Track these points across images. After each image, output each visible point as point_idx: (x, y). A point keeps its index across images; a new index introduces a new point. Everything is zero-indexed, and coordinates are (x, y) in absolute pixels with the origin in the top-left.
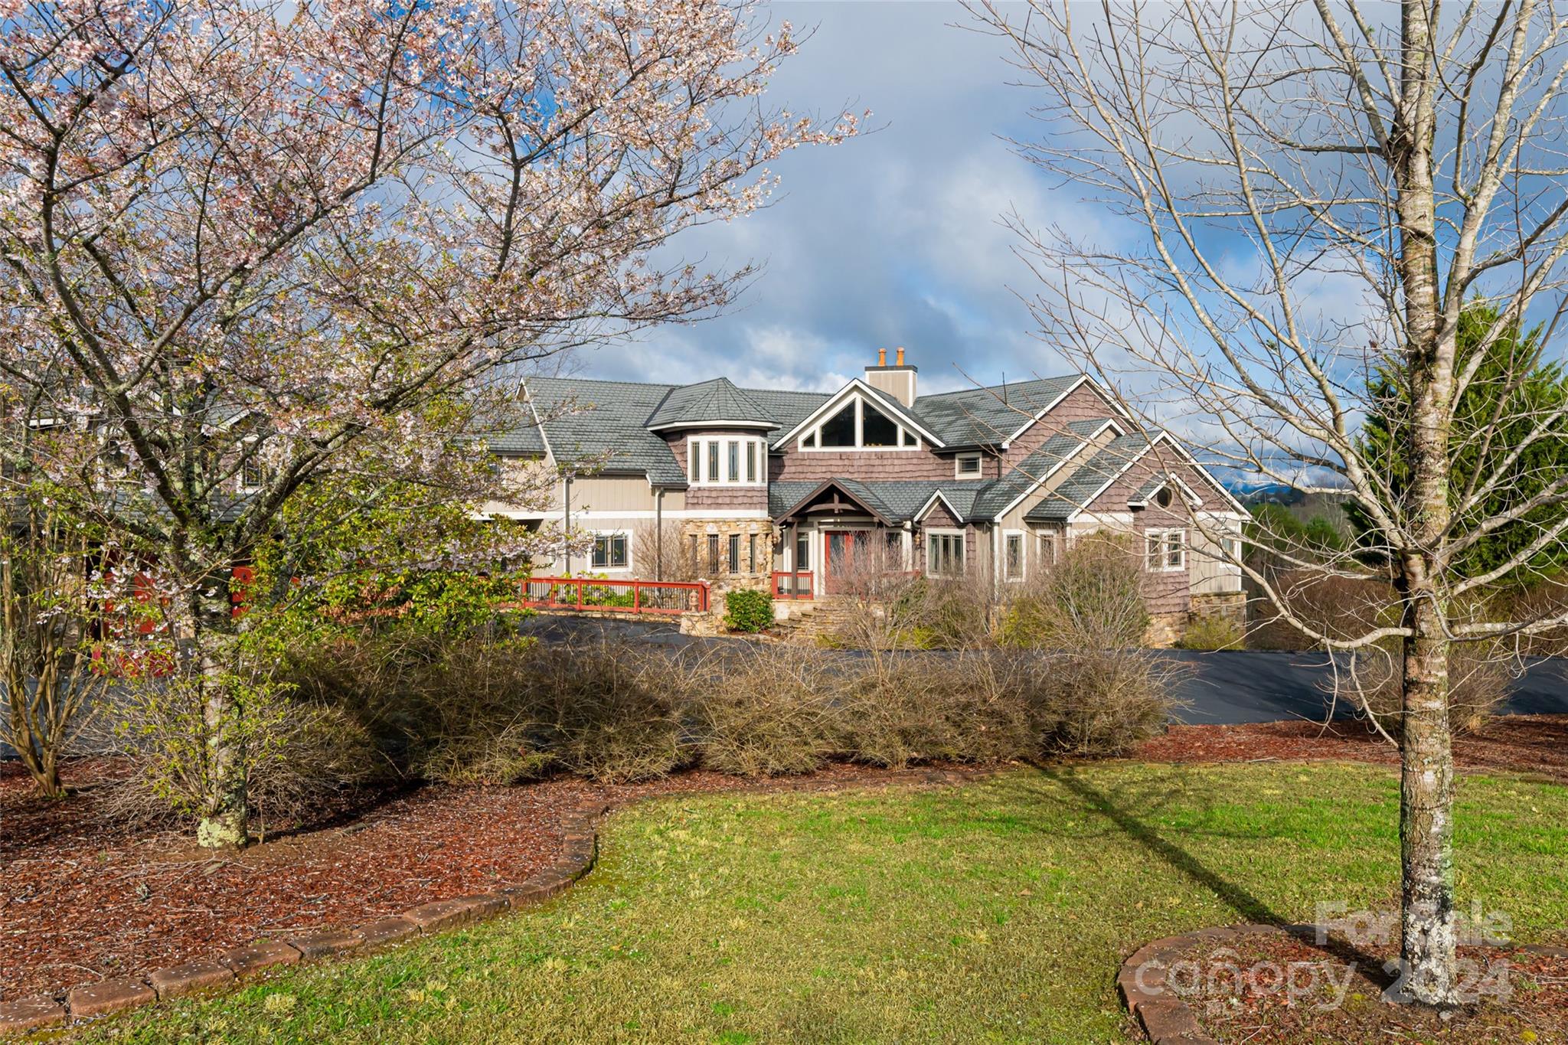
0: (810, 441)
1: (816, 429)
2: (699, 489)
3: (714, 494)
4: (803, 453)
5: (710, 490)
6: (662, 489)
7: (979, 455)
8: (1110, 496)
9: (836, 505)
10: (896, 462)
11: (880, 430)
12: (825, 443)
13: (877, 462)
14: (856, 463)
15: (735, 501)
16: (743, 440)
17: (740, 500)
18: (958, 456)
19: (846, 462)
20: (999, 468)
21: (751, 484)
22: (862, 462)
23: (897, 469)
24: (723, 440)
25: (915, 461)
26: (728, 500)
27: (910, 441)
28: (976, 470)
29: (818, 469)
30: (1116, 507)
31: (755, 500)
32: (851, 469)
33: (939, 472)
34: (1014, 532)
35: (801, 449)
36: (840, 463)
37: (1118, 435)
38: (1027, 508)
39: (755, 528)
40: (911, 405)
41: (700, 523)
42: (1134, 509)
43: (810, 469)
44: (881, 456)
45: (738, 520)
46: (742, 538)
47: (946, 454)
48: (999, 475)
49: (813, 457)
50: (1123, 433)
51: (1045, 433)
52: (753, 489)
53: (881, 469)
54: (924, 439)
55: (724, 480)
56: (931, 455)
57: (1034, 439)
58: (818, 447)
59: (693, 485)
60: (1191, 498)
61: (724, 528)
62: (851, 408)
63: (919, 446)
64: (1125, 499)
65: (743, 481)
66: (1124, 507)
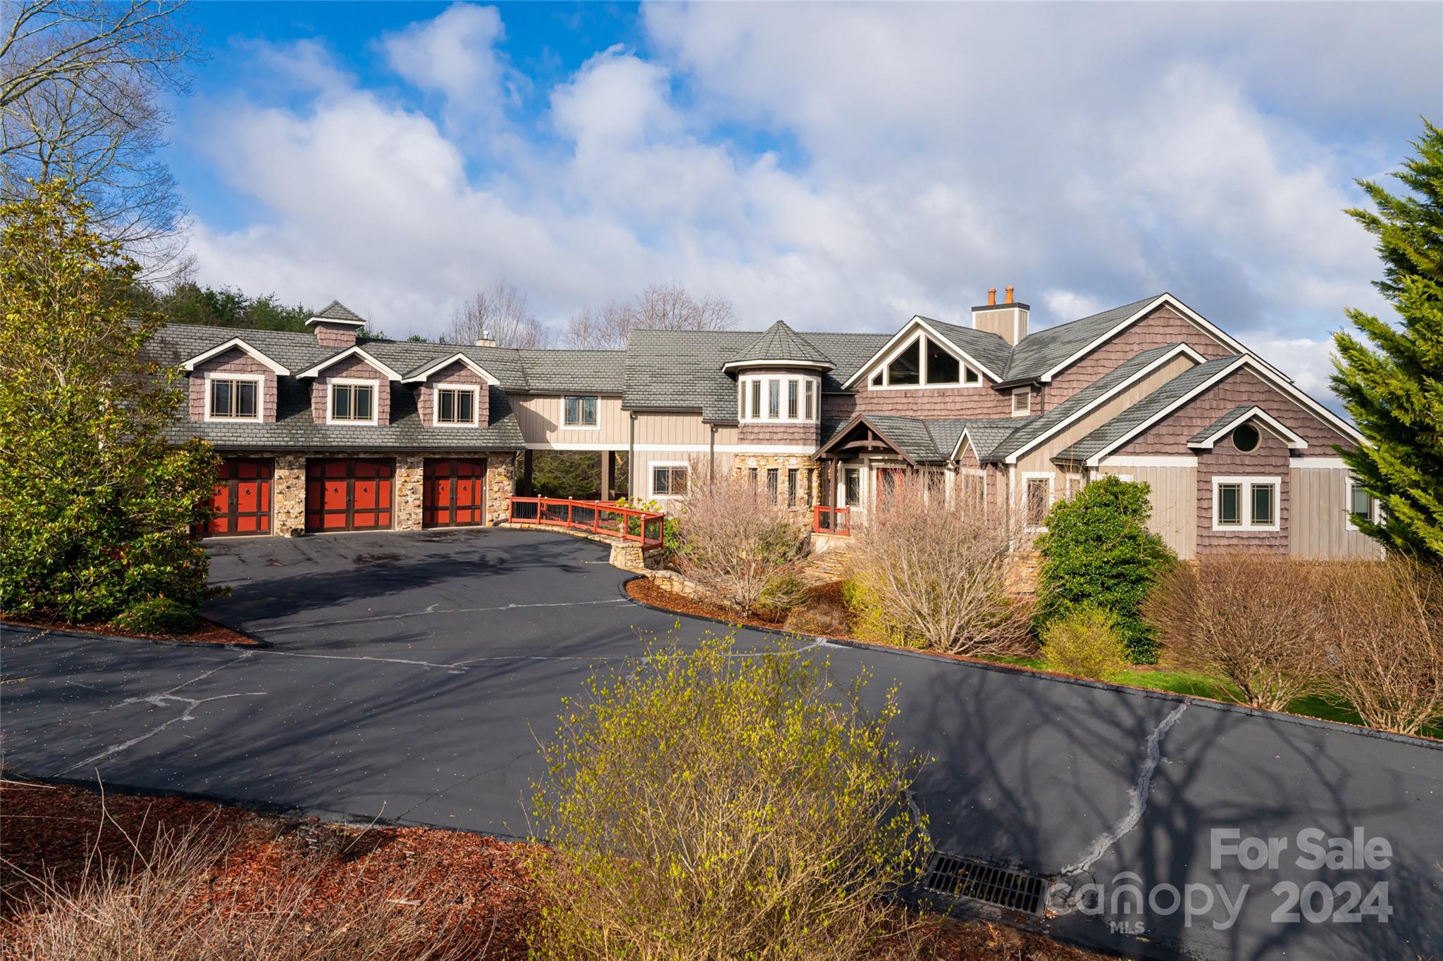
0: (878, 381)
1: (884, 367)
2: (745, 426)
3: (756, 430)
4: (872, 392)
5: (753, 426)
6: (716, 425)
7: (1028, 389)
8: (1158, 435)
9: (870, 443)
10: (957, 399)
11: (943, 367)
12: (893, 381)
13: (940, 399)
14: (920, 401)
15: (775, 437)
16: (784, 379)
17: (780, 436)
18: (1015, 391)
19: (911, 400)
20: (1042, 403)
21: (793, 421)
22: (926, 400)
23: (958, 406)
24: (765, 379)
25: (976, 398)
26: (767, 436)
27: (971, 377)
28: (1026, 407)
29: (886, 407)
30: (1168, 449)
31: (797, 436)
32: (915, 407)
33: (999, 409)
34: (1037, 475)
35: (871, 387)
36: (904, 400)
37: (1197, 363)
38: (1057, 447)
39: (793, 463)
40: (1016, 342)
41: (743, 457)
42: (1197, 452)
43: (878, 407)
44: (942, 393)
45: (776, 455)
46: (779, 472)
47: (1004, 390)
48: (1042, 410)
49: (881, 396)
50: (1202, 360)
51: (1107, 363)
52: (795, 426)
53: (942, 406)
54: (985, 375)
55: (764, 417)
56: (992, 392)
57: (1090, 370)
58: (885, 386)
59: (742, 421)
60: (1290, 440)
61: (762, 463)
62: (916, 345)
63: (980, 383)
64: (1183, 440)
65: (784, 417)
66: (1182, 449)
